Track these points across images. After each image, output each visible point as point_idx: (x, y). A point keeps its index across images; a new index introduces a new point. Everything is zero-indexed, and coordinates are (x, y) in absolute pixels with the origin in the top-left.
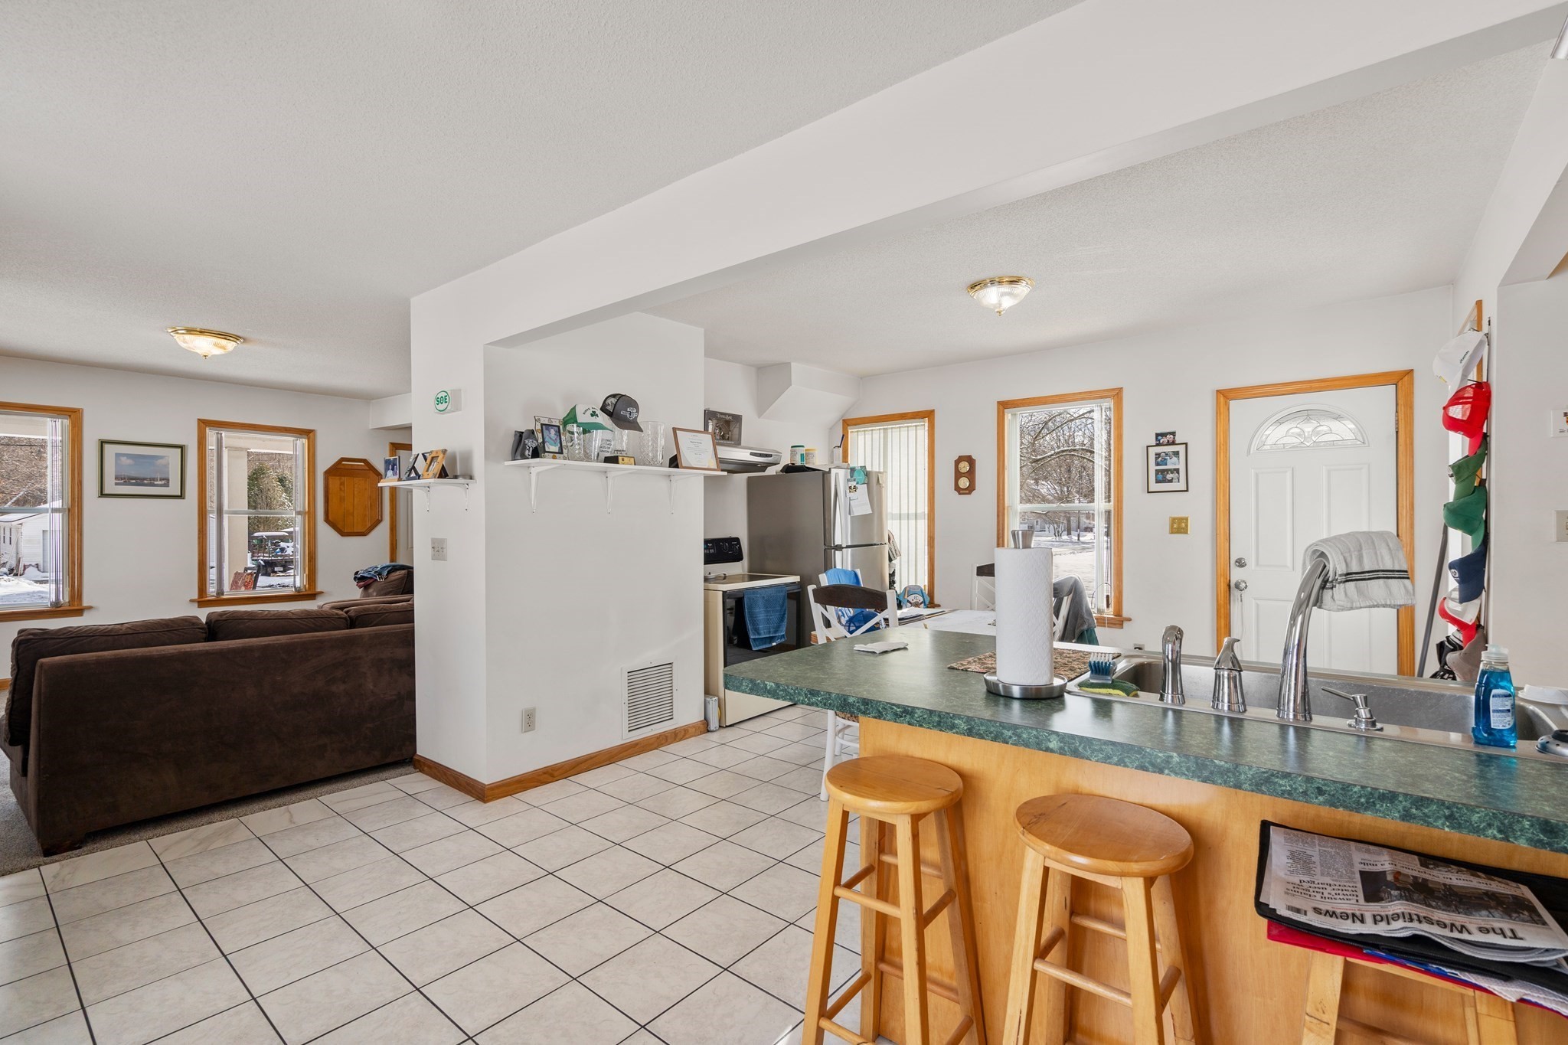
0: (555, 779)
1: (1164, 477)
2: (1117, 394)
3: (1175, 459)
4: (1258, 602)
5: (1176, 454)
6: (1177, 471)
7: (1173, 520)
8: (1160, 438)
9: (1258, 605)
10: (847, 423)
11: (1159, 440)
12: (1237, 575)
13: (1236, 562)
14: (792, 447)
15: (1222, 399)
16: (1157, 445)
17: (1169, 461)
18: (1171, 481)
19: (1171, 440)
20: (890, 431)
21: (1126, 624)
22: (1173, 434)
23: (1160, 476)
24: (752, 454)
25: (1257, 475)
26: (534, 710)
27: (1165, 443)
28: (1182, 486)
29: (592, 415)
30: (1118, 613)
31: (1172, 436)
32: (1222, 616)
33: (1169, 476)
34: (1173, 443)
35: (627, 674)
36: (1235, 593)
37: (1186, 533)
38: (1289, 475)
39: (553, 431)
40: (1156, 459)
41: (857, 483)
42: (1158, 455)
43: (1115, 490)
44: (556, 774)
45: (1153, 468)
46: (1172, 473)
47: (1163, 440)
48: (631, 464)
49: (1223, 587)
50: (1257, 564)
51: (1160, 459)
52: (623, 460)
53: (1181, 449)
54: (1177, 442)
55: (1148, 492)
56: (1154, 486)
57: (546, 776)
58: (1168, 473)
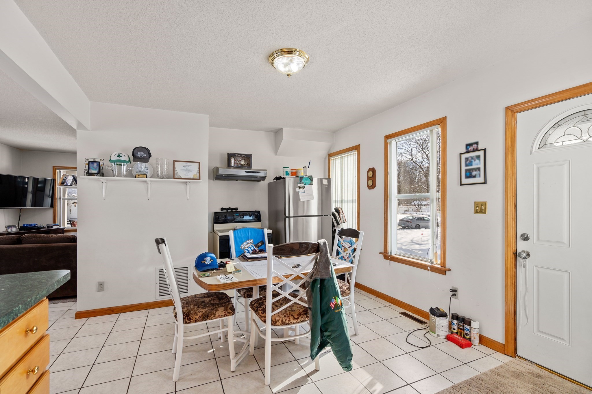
0: (114, 313)
1: (471, 174)
2: (442, 122)
3: (477, 161)
4: (540, 270)
5: (478, 157)
6: (479, 169)
7: (476, 204)
8: (468, 147)
9: (538, 272)
10: (330, 155)
11: (468, 149)
12: (522, 246)
13: (521, 236)
14: (283, 168)
15: (510, 113)
16: (468, 152)
17: (474, 163)
18: (475, 177)
19: (475, 148)
20: (344, 157)
21: (447, 272)
22: (477, 143)
23: (468, 174)
24: (246, 172)
25: (538, 169)
26: (103, 282)
27: (472, 150)
28: (482, 180)
29: (118, 156)
30: (443, 264)
31: (476, 145)
32: (509, 277)
33: (474, 173)
34: (477, 150)
35: (158, 271)
36: (520, 260)
37: (485, 213)
38: (566, 167)
39: (95, 165)
40: (466, 162)
41: (305, 184)
42: (467, 159)
43: (442, 184)
44: (115, 311)
45: (464, 168)
46: (476, 171)
47: (471, 148)
48: (144, 178)
49: (510, 255)
50: (538, 238)
51: (469, 162)
52: (139, 176)
53: (481, 153)
54: (479, 149)
55: (461, 185)
56: (465, 181)
57: (109, 311)
58: (473, 171)
